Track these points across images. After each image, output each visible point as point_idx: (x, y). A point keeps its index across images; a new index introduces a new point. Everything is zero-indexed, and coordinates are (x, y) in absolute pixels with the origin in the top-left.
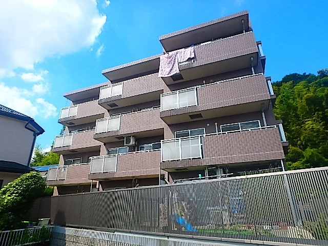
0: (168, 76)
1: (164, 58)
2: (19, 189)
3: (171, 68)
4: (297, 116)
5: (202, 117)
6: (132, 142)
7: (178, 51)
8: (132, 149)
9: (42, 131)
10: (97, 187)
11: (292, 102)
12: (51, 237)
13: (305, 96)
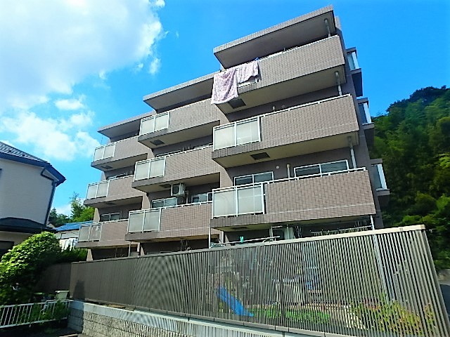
0: (224, 101)
1: (218, 78)
2: (26, 254)
3: (227, 91)
4: (429, 150)
5: (268, 156)
6: (181, 192)
7: (236, 67)
8: (182, 200)
9: (62, 179)
10: (138, 251)
11: (422, 129)
12: (69, 314)
13: (440, 120)
